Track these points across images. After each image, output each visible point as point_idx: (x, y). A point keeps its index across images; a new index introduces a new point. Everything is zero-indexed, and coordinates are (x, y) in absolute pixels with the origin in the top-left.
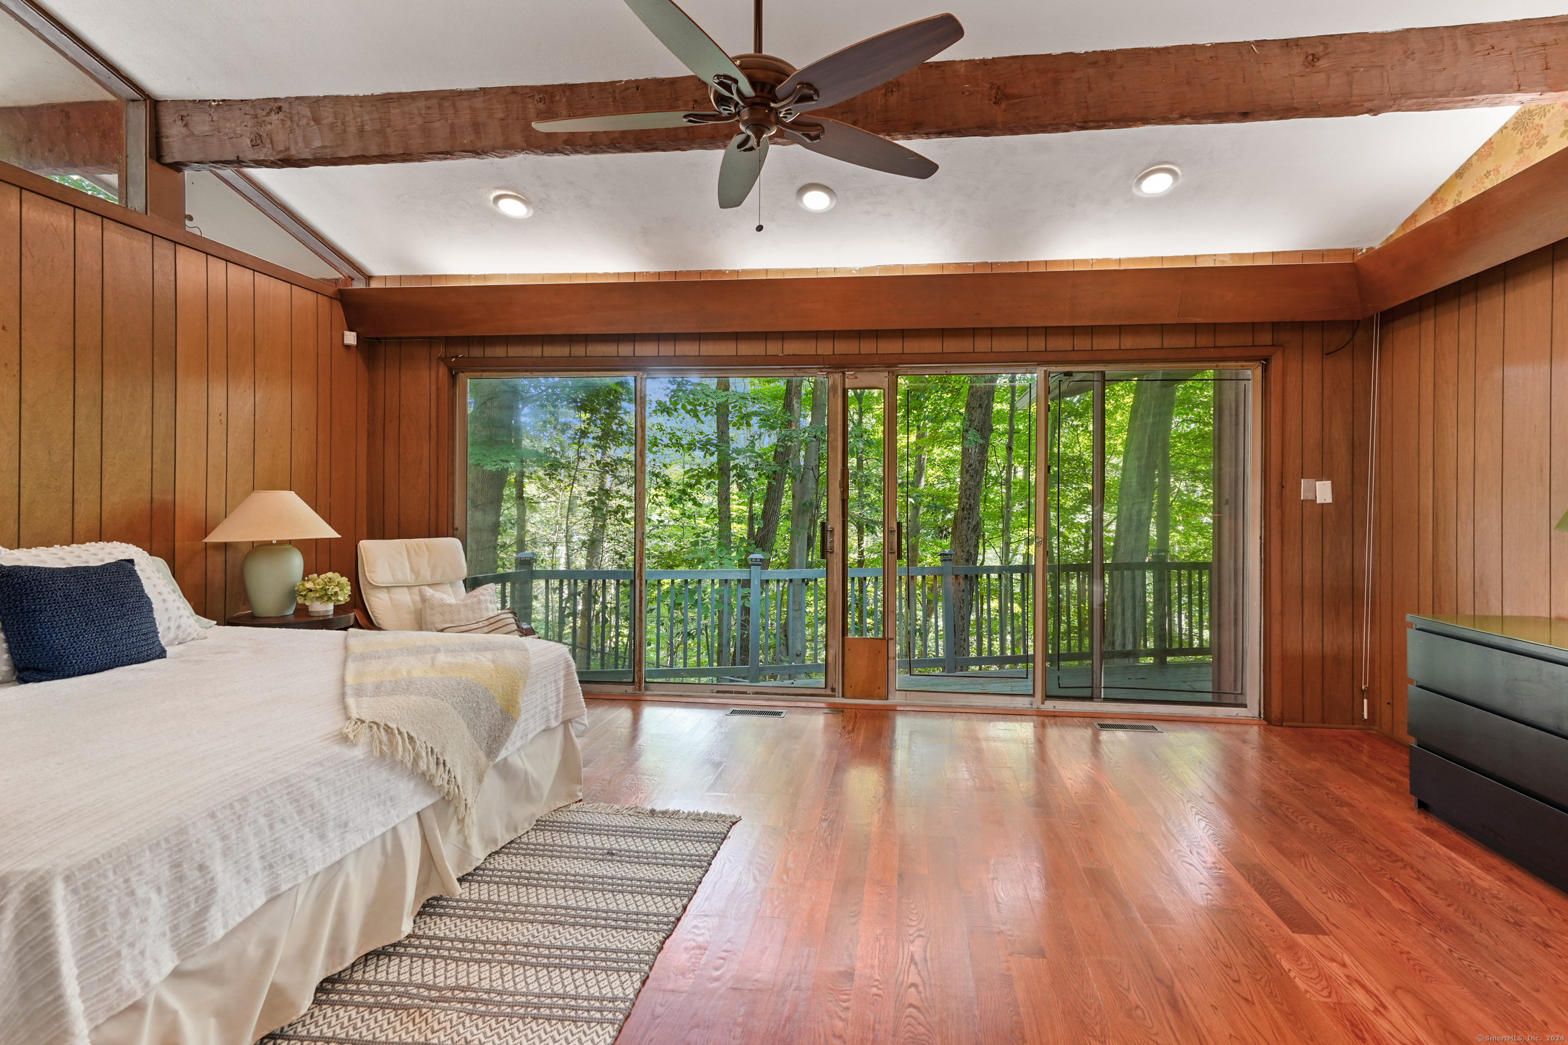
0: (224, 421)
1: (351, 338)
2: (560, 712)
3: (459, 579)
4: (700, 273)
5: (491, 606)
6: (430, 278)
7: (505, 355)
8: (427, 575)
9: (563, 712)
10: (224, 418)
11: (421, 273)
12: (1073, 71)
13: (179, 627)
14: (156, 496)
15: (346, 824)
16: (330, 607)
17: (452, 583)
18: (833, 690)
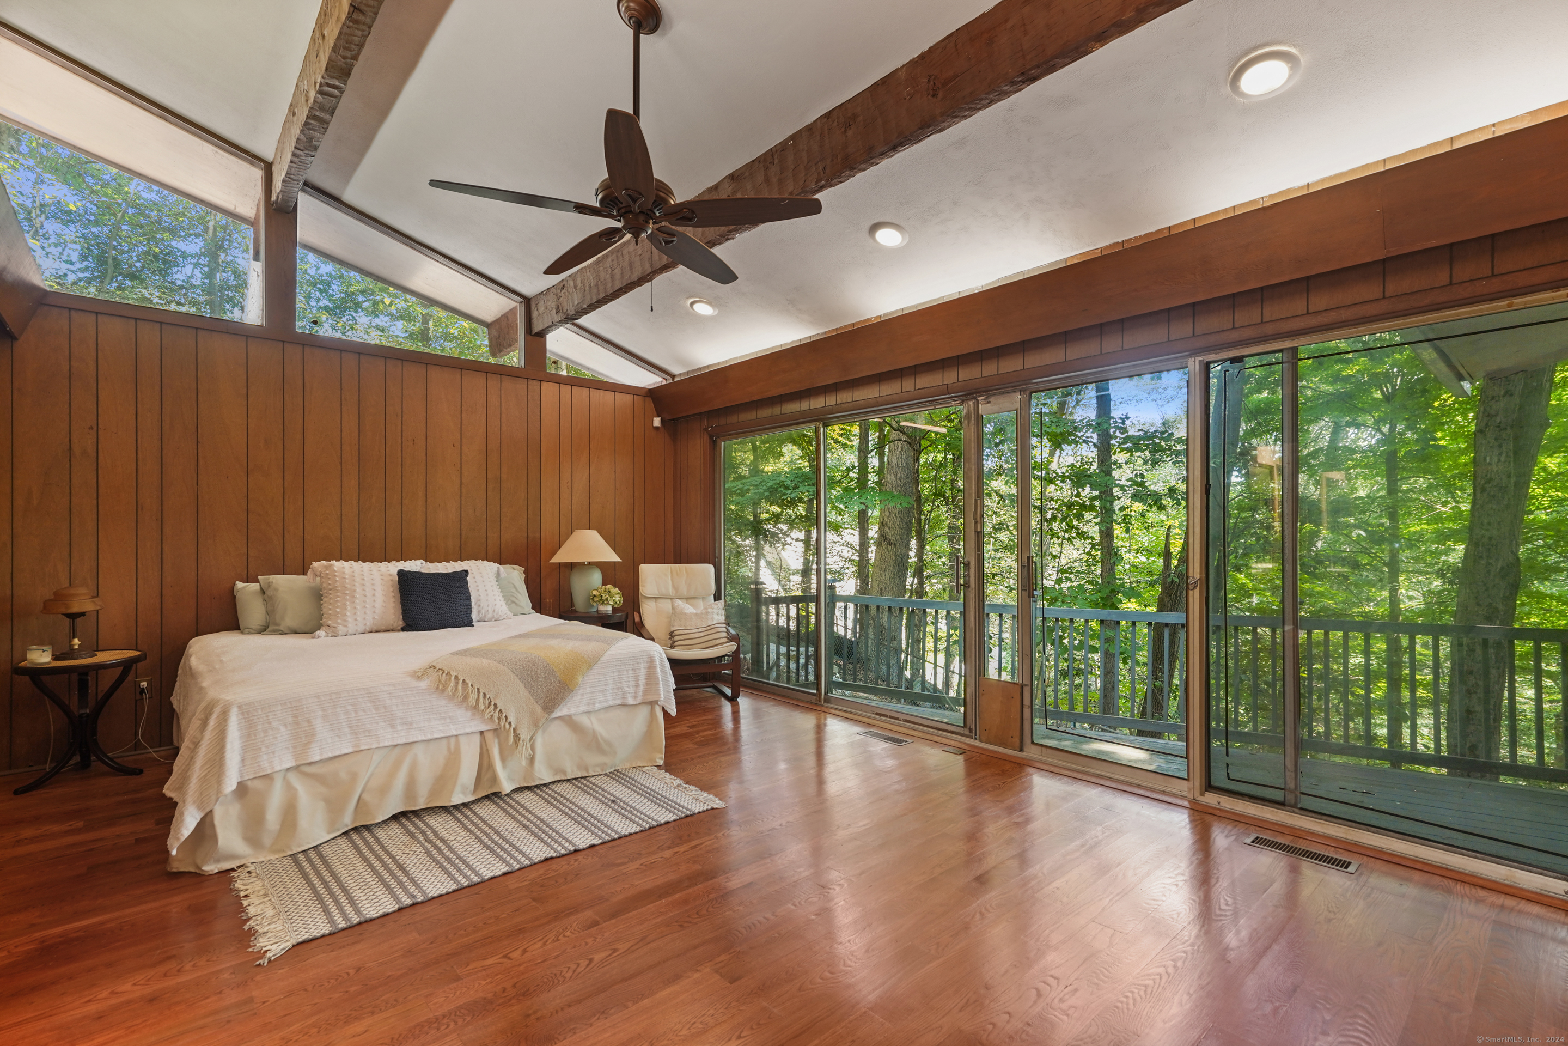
0: (570, 487)
1: (657, 422)
2: (640, 694)
3: (711, 595)
4: (853, 325)
5: (716, 617)
6: (700, 369)
7: (755, 417)
8: (684, 591)
9: (644, 695)
10: (570, 484)
11: (696, 368)
12: (1006, 21)
13: (494, 611)
14: (530, 535)
15: (411, 724)
16: (609, 608)
17: (704, 598)
18: (971, 730)
